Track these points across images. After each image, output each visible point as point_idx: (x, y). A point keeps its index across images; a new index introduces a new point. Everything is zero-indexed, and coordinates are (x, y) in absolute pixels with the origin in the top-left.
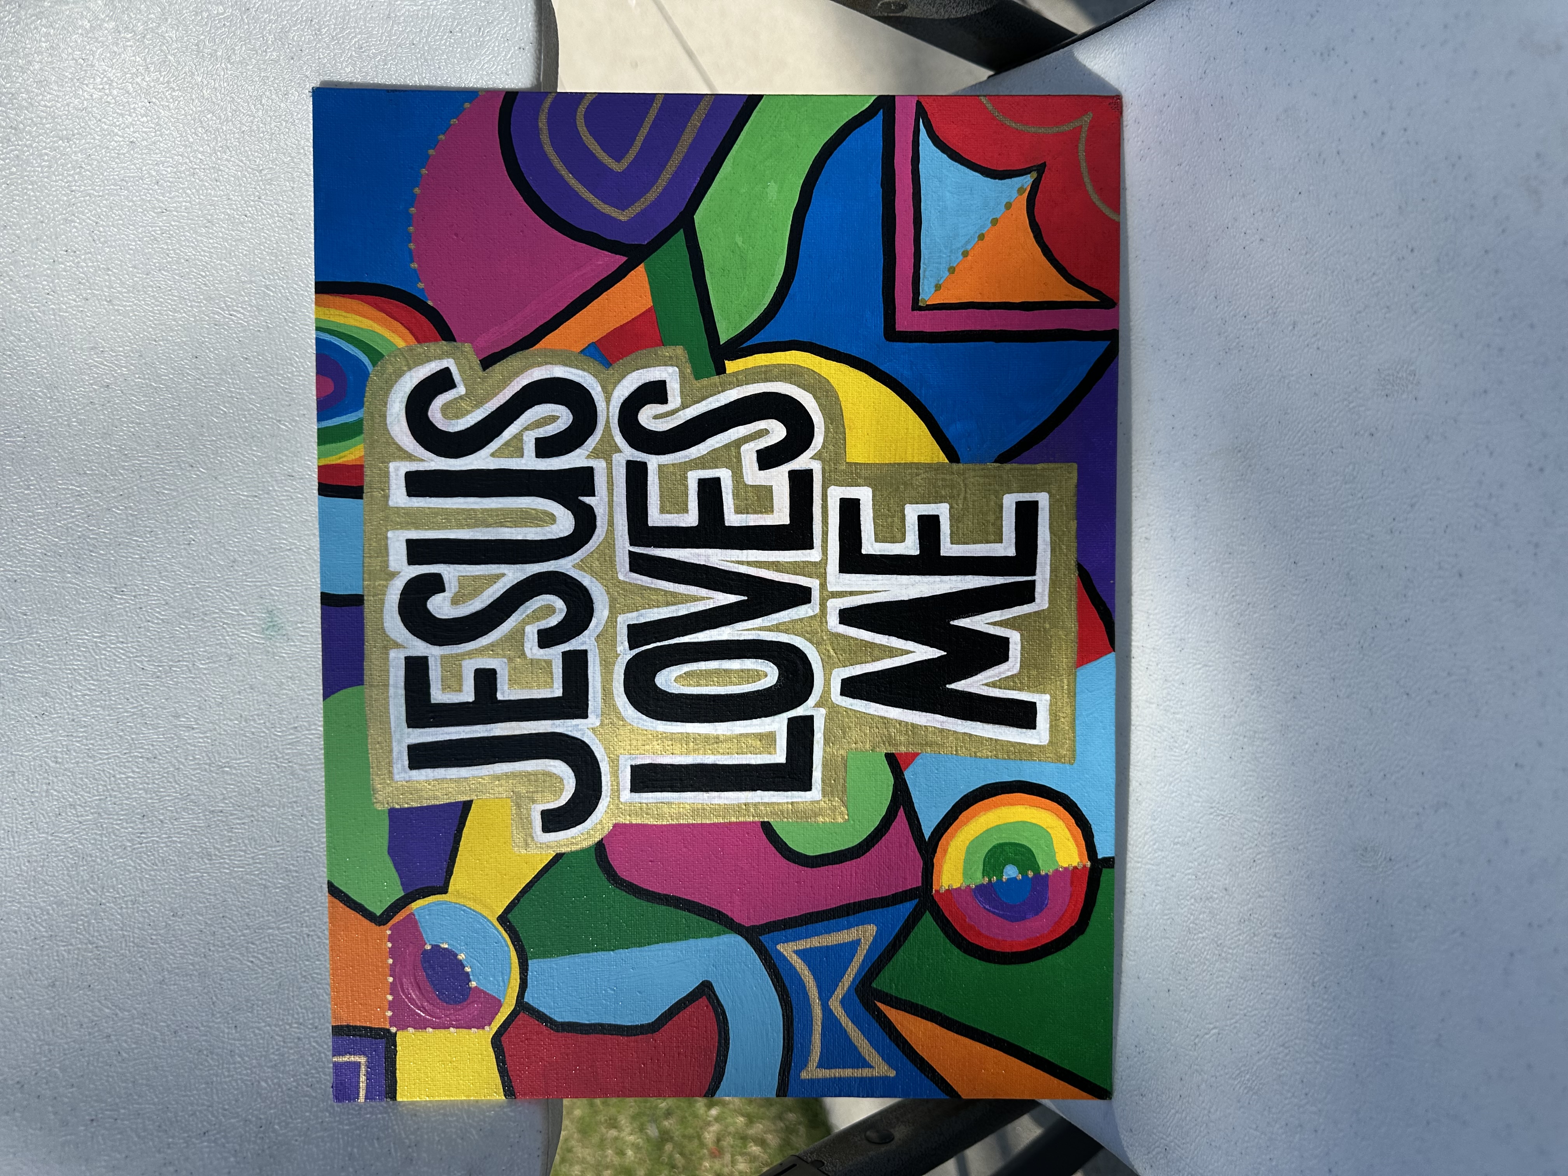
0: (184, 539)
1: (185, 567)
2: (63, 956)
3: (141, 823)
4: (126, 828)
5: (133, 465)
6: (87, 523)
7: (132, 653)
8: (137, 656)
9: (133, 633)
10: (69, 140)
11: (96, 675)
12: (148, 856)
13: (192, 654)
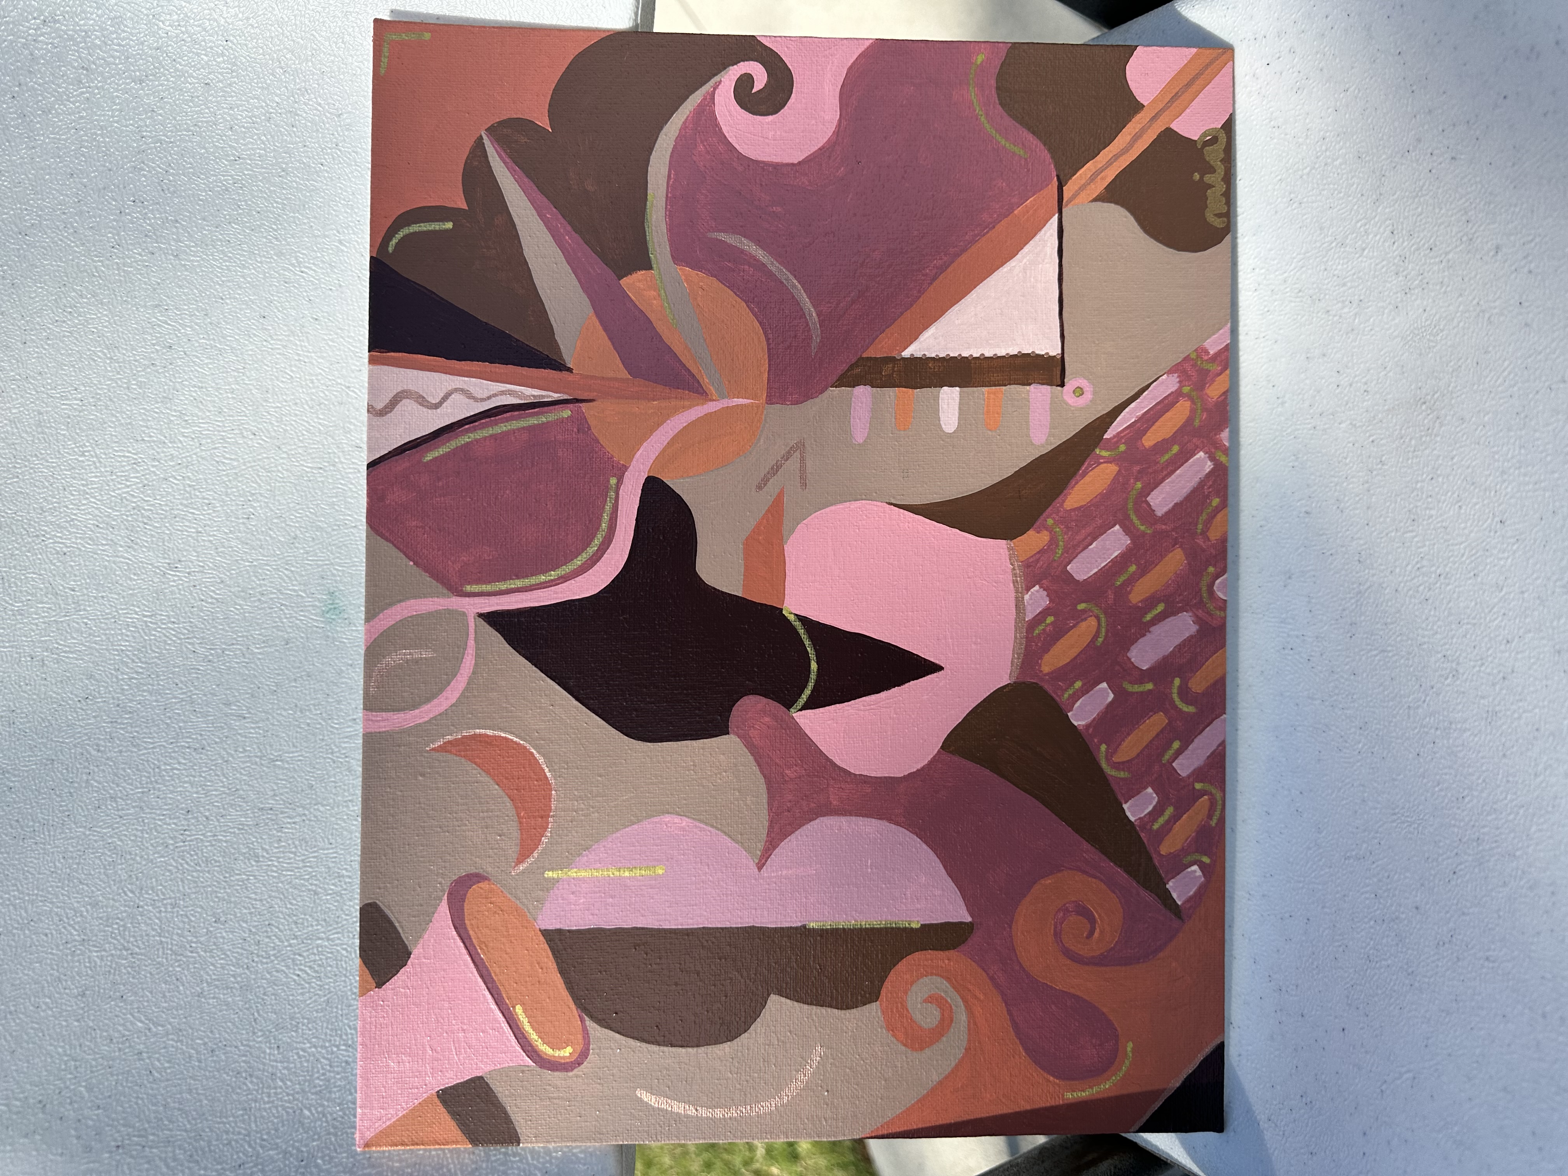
0: (244, 513)
1: (243, 543)
2: (96, 963)
3: (185, 819)
4: (169, 824)
5: (194, 432)
6: (143, 493)
7: (184, 634)
8: (188, 638)
9: (185, 613)
10: (141, 81)
11: (145, 657)
12: (192, 855)
13: (247, 636)
